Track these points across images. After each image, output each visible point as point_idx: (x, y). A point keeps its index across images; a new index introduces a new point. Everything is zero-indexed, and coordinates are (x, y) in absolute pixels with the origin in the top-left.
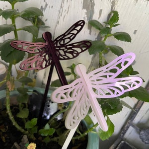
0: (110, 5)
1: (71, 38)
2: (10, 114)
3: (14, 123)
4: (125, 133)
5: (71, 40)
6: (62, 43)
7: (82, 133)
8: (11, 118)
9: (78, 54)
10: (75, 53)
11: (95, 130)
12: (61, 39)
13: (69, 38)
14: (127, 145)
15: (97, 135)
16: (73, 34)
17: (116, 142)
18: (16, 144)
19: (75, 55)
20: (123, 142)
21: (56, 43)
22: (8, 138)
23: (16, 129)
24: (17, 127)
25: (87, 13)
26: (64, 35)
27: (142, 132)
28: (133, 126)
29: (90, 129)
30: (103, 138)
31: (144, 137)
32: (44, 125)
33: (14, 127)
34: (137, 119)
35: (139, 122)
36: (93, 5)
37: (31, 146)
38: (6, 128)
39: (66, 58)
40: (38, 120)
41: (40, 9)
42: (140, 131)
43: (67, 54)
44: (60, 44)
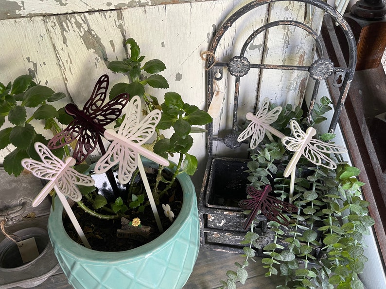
0: (119, 31)
1: (102, 98)
2: (90, 212)
3: (100, 217)
4: (212, 150)
5: (103, 100)
6: (94, 107)
7: (170, 180)
8: (93, 214)
9: (120, 111)
10: (117, 112)
11: (181, 170)
12: (91, 105)
13: (100, 99)
14: (220, 160)
15: (184, 173)
16: (102, 93)
17: (208, 165)
18: (119, 230)
19: (118, 113)
20: (214, 160)
21: (88, 111)
22: (101, 233)
23: (105, 219)
24: (105, 217)
25: (96, 53)
26: (92, 99)
27: (226, 140)
28: (215, 139)
29: (176, 172)
30: (191, 173)
31: (230, 143)
32: (131, 198)
33: (102, 219)
34: (215, 130)
35: (219, 131)
36: (98, 40)
37: (135, 222)
38: (92, 227)
39: (109, 120)
40: (122, 198)
41: (28, 74)
42: (224, 140)
43: (108, 117)
44: (92, 110)
